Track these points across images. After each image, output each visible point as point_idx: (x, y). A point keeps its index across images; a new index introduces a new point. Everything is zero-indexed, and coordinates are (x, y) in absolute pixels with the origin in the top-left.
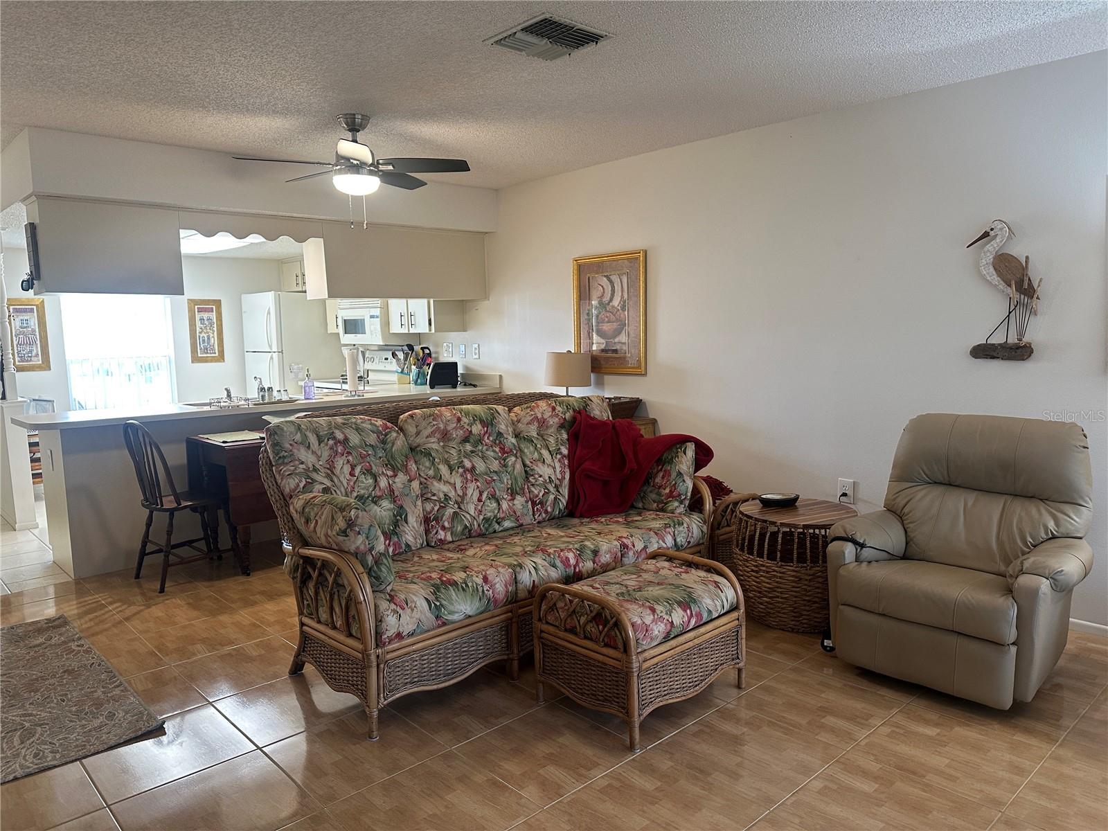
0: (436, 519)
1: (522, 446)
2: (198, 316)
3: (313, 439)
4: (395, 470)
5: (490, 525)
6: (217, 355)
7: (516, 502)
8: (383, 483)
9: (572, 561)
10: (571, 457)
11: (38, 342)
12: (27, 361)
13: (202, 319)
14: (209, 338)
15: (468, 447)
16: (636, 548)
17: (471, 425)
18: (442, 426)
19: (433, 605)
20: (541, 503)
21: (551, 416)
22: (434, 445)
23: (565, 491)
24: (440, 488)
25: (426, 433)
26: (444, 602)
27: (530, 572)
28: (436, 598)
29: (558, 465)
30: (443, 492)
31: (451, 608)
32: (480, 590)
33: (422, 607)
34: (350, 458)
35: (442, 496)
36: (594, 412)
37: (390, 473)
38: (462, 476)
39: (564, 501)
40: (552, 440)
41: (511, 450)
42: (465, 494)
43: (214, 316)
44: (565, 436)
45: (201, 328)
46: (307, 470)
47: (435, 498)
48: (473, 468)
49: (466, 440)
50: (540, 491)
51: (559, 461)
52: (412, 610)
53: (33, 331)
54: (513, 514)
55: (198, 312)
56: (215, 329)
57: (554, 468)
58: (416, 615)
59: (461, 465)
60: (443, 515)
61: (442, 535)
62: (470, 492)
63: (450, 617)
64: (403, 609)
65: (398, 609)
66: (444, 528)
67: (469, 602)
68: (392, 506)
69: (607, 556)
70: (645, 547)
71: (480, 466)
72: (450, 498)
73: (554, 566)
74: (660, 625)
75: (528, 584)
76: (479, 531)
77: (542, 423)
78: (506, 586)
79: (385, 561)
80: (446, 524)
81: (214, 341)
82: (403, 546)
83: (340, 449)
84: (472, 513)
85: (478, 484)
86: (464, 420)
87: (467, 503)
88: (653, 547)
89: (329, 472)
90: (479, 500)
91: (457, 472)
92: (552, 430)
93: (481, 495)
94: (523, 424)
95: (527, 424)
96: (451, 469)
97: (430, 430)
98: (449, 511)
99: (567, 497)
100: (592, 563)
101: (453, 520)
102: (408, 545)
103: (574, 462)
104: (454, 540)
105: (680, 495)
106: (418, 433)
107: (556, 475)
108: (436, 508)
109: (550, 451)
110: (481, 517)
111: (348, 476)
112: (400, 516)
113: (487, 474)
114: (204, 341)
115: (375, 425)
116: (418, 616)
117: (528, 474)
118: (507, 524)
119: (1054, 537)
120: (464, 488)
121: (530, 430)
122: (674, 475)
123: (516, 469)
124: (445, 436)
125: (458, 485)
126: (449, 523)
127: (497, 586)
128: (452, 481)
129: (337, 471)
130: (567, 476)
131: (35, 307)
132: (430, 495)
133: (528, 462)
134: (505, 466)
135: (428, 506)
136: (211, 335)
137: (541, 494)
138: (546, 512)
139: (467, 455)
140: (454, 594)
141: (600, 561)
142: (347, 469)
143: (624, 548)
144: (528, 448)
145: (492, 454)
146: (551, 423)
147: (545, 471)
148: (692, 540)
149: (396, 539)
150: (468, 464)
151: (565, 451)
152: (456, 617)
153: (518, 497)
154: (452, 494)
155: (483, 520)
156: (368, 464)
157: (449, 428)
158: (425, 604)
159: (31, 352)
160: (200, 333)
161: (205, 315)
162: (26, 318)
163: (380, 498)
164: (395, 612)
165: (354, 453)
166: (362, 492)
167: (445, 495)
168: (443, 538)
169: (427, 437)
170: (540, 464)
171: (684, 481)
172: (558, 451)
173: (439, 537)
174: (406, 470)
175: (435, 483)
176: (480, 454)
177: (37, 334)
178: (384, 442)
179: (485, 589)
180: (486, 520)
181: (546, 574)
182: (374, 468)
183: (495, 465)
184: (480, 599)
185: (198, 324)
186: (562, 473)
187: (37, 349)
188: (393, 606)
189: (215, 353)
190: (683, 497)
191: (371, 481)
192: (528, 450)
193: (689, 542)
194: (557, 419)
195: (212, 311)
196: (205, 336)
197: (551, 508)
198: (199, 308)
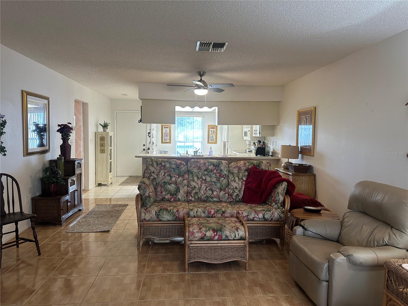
0: (190, 193)
1: (229, 175)
2: (210, 130)
3: (155, 164)
4: (179, 176)
5: (208, 198)
6: (215, 142)
7: (221, 193)
8: (173, 179)
9: (212, 213)
10: (246, 181)
11: (169, 136)
12: (166, 141)
13: (211, 131)
14: (213, 137)
15: (206, 173)
16: (243, 215)
17: (209, 166)
18: (199, 165)
19: (157, 214)
20: (231, 195)
21: (243, 166)
22: (195, 170)
23: (242, 193)
24: (193, 184)
25: (193, 166)
26: (161, 214)
27: (194, 212)
28: (159, 212)
29: (240, 184)
30: (194, 185)
31: (162, 216)
32: (174, 213)
33: (154, 214)
34: (165, 171)
35: (193, 186)
36: (262, 167)
37: (177, 177)
38: (201, 181)
39: (241, 196)
40: (241, 174)
41: (223, 176)
42: (201, 187)
43: (215, 130)
44: (246, 174)
46: (151, 172)
47: (191, 187)
48: (206, 179)
49: (206, 170)
50: (231, 191)
51: (241, 182)
52: (150, 213)
53: (168, 133)
54: (218, 196)
56: (215, 134)
57: (239, 184)
58: (151, 215)
59: (202, 178)
60: (192, 192)
61: (191, 198)
62: (203, 187)
63: (162, 219)
64: (147, 212)
65: (146, 212)
66: (191, 196)
67: (169, 216)
68: (175, 186)
69: (228, 214)
70: (248, 216)
71: (208, 179)
72: (196, 188)
73: (204, 213)
74: (199, 234)
75: (192, 216)
76: (204, 199)
77: (239, 168)
78: (184, 214)
79: (148, 199)
80: (192, 195)
81: (214, 137)
82: (177, 199)
83: (162, 168)
84: (202, 193)
85: (206, 185)
86: (207, 164)
87: (202, 190)
88: (251, 217)
89: (158, 174)
90: (206, 190)
91: (200, 180)
92: (243, 171)
93: (206, 188)
94: (232, 168)
95: (233, 168)
96: (198, 178)
97: (194, 166)
98: (194, 191)
99: (242, 195)
100: (221, 215)
101: (195, 194)
102: (179, 199)
103: (247, 183)
104: (195, 200)
105: (276, 201)
106: (191, 166)
107: (239, 186)
108: (191, 190)
109: (239, 178)
110: (205, 195)
111: (163, 176)
112: (178, 190)
113: (210, 182)
114: (211, 137)
115: (177, 162)
116: (151, 216)
117: (228, 185)
118: (215, 199)
119: (387, 245)
120: (201, 185)
121: (234, 170)
122: (276, 193)
123: (223, 182)
124: (199, 168)
125: (199, 184)
126: (193, 195)
127: (181, 214)
128: (197, 182)
129: (160, 174)
130: (243, 188)
131: (169, 127)
132: (190, 185)
133: (229, 181)
134: (219, 180)
135: (189, 189)
136: (214, 136)
137: (231, 192)
138: (233, 198)
139: (204, 175)
140: (165, 212)
141: (224, 215)
142: (163, 174)
143: (238, 214)
144: (231, 176)
145: (214, 176)
146: (242, 169)
147: (235, 185)
148: (274, 218)
149: (175, 197)
150: (204, 178)
151: (245, 179)
152: (164, 219)
153: (222, 192)
154: (197, 186)
155: (206, 196)
156: (170, 173)
157: (201, 166)
158: (155, 213)
159: (167, 138)
160: (211, 135)
161: (212, 130)
162: (167, 129)
163: (171, 183)
164: (145, 213)
165: (166, 170)
166: (166, 181)
167: (194, 186)
168: (191, 199)
169: (193, 168)
170: (233, 182)
171: (279, 196)
172: (242, 179)
173: (190, 199)
174: (183, 176)
175: (192, 182)
176: (209, 175)
178: (178, 168)
179: (176, 214)
180: (207, 196)
181: (200, 214)
182: (172, 174)
183: (214, 180)
184: (173, 216)
185: (210, 132)
186: (242, 186)
188: (145, 211)
190: (277, 202)
191: (169, 178)
192: (231, 177)
193: (272, 219)
194: (245, 168)
195: (215, 128)
196: (212, 136)
197: (235, 197)
198: (211, 127)
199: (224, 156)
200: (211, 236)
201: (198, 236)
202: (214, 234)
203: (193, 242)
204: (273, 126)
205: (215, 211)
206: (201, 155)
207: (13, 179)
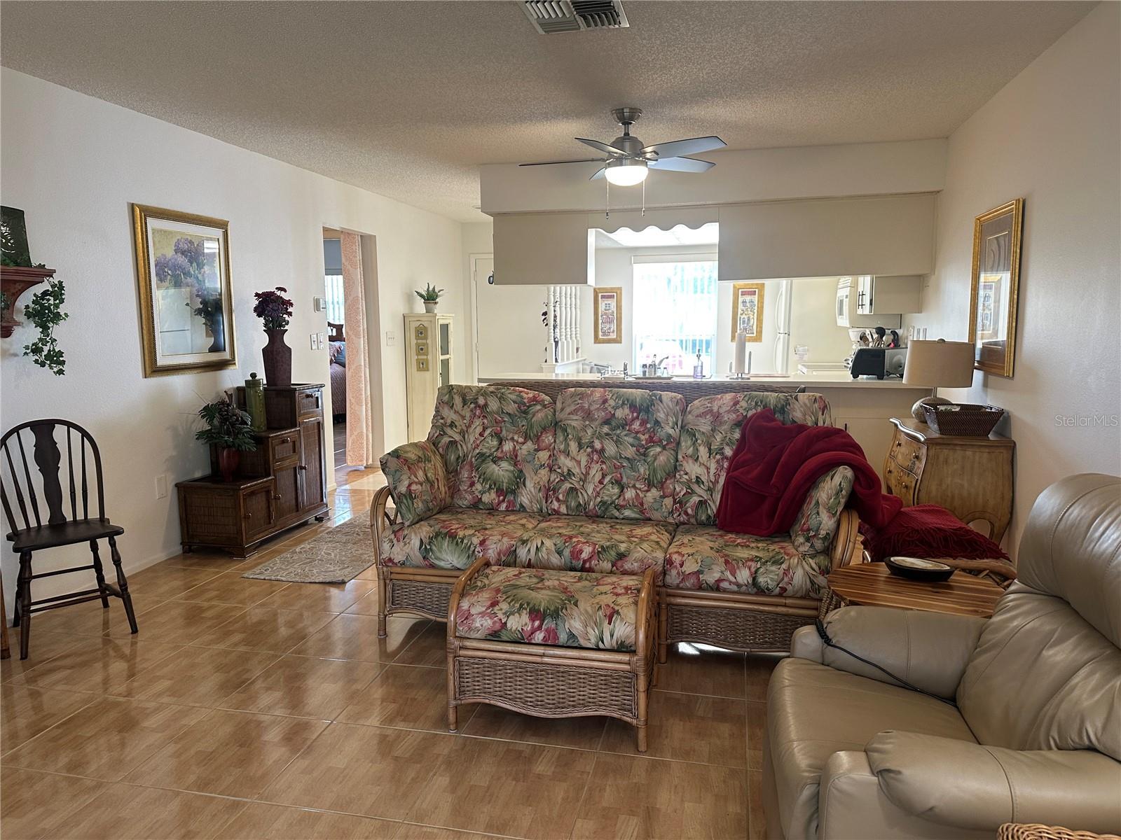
0: (554, 490)
1: (682, 439)
2: (740, 300)
3: (458, 401)
4: (527, 437)
5: (606, 509)
6: (755, 335)
7: (649, 494)
8: (508, 446)
9: (584, 555)
10: (732, 460)
11: (615, 321)
12: (607, 335)
13: (744, 302)
14: (749, 320)
15: (606, 429)
16: (684, 569)
17: (615, 408)
18: (586, 406)
19: (424, 547)
20: (680, 502)
21: (728, 412)
22: (575, 422)
23: (717, 497)
24: (565, 463)
25: (568, 410)
26: (434, 548)
27: (529, 550)
28: (430, 542)
29: (713, 466)
30: (567, 467)
31: (438, 554)
32: (472, 548)
33: (414, 545)
34: (485, 421)
35: (566, 470)
36: (794, 413)
37: (521, 440)
38: (588, 455)
39: (713, 508)
40: (719, 437)
41: (661, 441)
42: (588, 473)
43: (755, 298)
44: (737, 435)
45: (742, 310)
46: (444, 425)
47: (558, 470)
48: (603, 450)
49: (606, 422)
50: (682, 489)
51: (718, 462)
52: (405, 545)
53: (613, 312)
54: (639, 505)
55: (742, 295)
56: (756, 311)
57: (708, 469)
58: (407, 549)
59: (591, 445)
60: (560, 487)
61: (556, 505)
62: (593, 472)
63: (437, 562)
64: (398, 541)
65: (395, 541)
66: (558, 500)
67: (456, 556)
68: (512, 468)
69: (636, 564)
70: (699, 572)
71: (611, 449)
72: (574, 475)
73: (560, 553)
74: (486, 620)
75: (524, 560)
76: (594, 512)
77: (717, 418)
78: (499, 554)
79: (405, 501)
80: (561, 497)
81: (754, 322)
82: (518, 506)
83: (478, 412)
84: (590, 493)
85: (604, 466)
86: (612, 403)
87: (589, 482)
88: (711, 577)
89: (465, 429)
90: (601, 482)
91: (585, 451)
92: (726, 427)
93: (604, 476)
94: (693, 416)
95: (697, 416)
96: (580, 446)
97: (573, 408)
98: (567, 485)
99: (718, 503)
100: (610, 565)
101: (568, 494)
102: (522, 506)
103: (735, 464)
104: (570, 513)
105: (809, 530)
106: (562, 409)
107: (708, 476)
108: (557, 480)
109: (710, 449)
110: (599, 499)
111: (477, 436)
112: (519, 479)
113: (616, 459)
114: (744, 322)
115: (522, 397)
116: (407, 551)
117: (675, 469)
118: (627, 513)
120: (588, 468)
121: (698, 423)
122: (814, 502)
123: (657, 461)
124: (588, 415)
125: (583, 463)
126: (564, 496)
127: (490, 551)
128: (578, 458)
129: (471, 430)
130: (722, 481)
131: (615, 294)
132: (556, 467)
133: (680, 457)
134: (645, 455)
135: (553, 477)
136: (752, 317)
137: (682, 494)
138: (686, 513)
139: (600, 437)
140: (446, 545)
141: (622, 566)
142: (479, 429)
143: (667, 564)
144: (686, 442)
145: (631, 440)
146: (726, 419)
147: (693, 469)
148: (789, 588)
149: (512, 498)
150: (598, 445)
151: (729, 452)
152: (442, 564)
153: (654, 490)
154: (576, 471)
155: (600, 502)
156: (499, 429)
157: (592, 408)
158: (418, 544)
159: (610, 328)
160: (742, 314)
161: (748, 298)
162: (609, 302)
163: (500, 458)
164: (391, 541)
165: (489, 418)
166: (485, 450)
167: (569, 470)
168: (556, 508)
169: (569, 414)
170: (690, 461)
171: (818, 513)
172: (720, 451)
173: (553, 507)
174: (537, 439)
175: (562, 458)
176: (615, 438)
177: (615, 315)
178: (525, 412)
179: (476, 550)
180: (603, 503)
181: (546, 558)
182: (504, 432)
183: (630, 452)
184: (469, 557)
185: (740, 306)
186: (717, 476)
187: (614, 327)
188: (393, 536)
189: (753, 333)
190: (812, 533)
191: (495, 443)
192: (686, 444)
193: (784, 589)
194: (734, 415)
195: (755, 294)
196: (746, 317)
197: (692, 510)
198: (742, 292)
199: (740, 380)
200: (522, 629)
201: (482, 625)
202: (533, 625)
203: (468, 643)
204: (920, 276)
205: (593, 551)
206: (665, 375)
207: (85, 434)
